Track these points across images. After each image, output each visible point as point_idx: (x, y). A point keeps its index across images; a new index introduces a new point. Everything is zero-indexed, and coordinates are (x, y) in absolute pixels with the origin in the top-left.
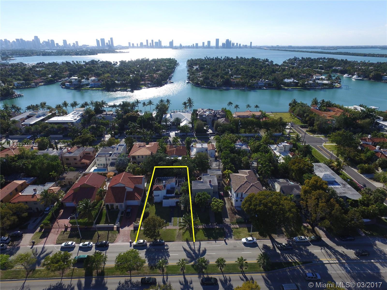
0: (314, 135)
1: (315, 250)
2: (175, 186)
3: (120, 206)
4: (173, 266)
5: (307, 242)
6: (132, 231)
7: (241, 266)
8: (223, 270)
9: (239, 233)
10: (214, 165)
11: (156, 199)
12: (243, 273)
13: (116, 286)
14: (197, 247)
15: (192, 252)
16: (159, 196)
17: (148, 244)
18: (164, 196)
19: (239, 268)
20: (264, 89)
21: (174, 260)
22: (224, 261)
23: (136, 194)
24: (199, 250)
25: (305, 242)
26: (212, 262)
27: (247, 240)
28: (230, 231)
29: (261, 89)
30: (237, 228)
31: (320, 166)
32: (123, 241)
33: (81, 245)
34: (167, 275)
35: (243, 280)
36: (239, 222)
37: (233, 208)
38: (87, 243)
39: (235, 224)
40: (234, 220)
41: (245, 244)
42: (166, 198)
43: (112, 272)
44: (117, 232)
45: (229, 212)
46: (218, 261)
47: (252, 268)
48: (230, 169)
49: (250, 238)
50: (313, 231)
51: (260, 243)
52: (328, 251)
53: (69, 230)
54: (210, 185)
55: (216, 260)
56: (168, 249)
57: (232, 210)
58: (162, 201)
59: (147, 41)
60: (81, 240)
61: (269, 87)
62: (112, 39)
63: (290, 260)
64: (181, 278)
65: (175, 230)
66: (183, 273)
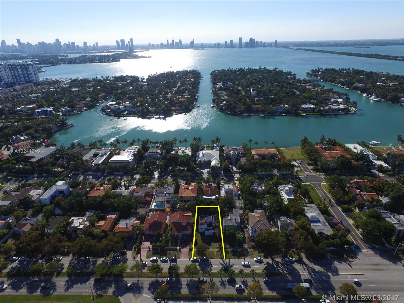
0: (317, 174)
1: (297, 266)
2: (212, 221)
3: (179, 235)
4: (215, 273)
5: (294, 261)
6: (188, 251)
7: (253, 274)
8: (243, 276)
9: (253, 254)
10: (238, 204)
11: (201, 230)
12: (254, 278)
13: (186, 282)
14: (228, 262)
15: (225, 265)
16: (202, 228)
17: (199, 260)
18: (206, 229)
19: (252, 275)
20: (283, 115)
21: (215, 269)
22: (244, 271)
23: (188, 227)
24: (229, 264)
25: (292, 261)
26: (237, 271)
27: (257, 259)
28: (248, 252)
29: (280, 115)
30: (252, 251)
31: (311, 207)
32: (184, 258)
33: (161, 259)
34: (212, 278)
35: (253, 281)
36: (253, 247)
37: (249, 237)
38: (164, 258)
39: (251, 249)
40: (250, 246)
41: (256, 261)
42: (207, 230)
43: (183, 275)
44: (180, 252)
45: (247, 240)
46: (240, 271)
47: (259, 275)
48: (249, 209)
49: (259, 258)
50: (298, 255)
51: (265, 261)
52: (305, 267)
53: (151, 250)
54: (235, 222)
55: (239, 270)
56: (211, 263)
57: (249, 239)
58: (205, 232)
59: (168, 41)
60: (160, 256)
61: (287, 114)
62: (131, 40)
63: (281, 271)
64: (220, 279)
65: (214, 251)
66: (221, 277)
